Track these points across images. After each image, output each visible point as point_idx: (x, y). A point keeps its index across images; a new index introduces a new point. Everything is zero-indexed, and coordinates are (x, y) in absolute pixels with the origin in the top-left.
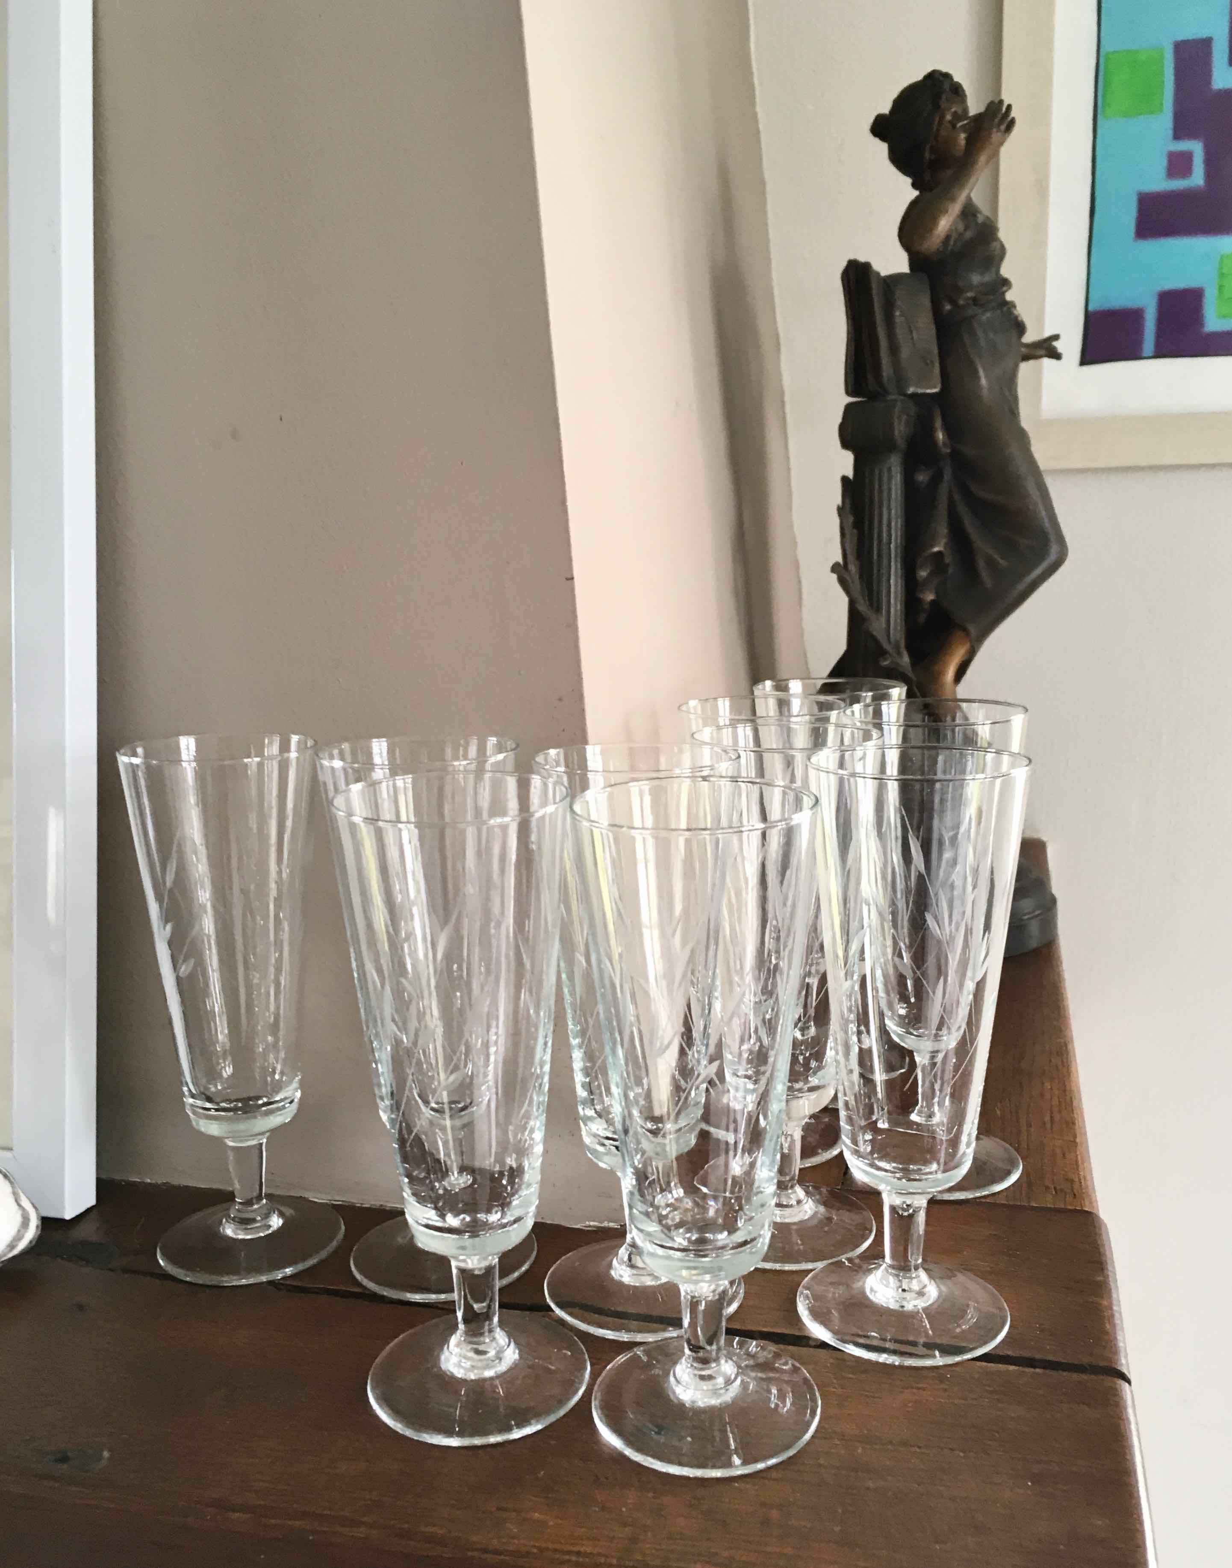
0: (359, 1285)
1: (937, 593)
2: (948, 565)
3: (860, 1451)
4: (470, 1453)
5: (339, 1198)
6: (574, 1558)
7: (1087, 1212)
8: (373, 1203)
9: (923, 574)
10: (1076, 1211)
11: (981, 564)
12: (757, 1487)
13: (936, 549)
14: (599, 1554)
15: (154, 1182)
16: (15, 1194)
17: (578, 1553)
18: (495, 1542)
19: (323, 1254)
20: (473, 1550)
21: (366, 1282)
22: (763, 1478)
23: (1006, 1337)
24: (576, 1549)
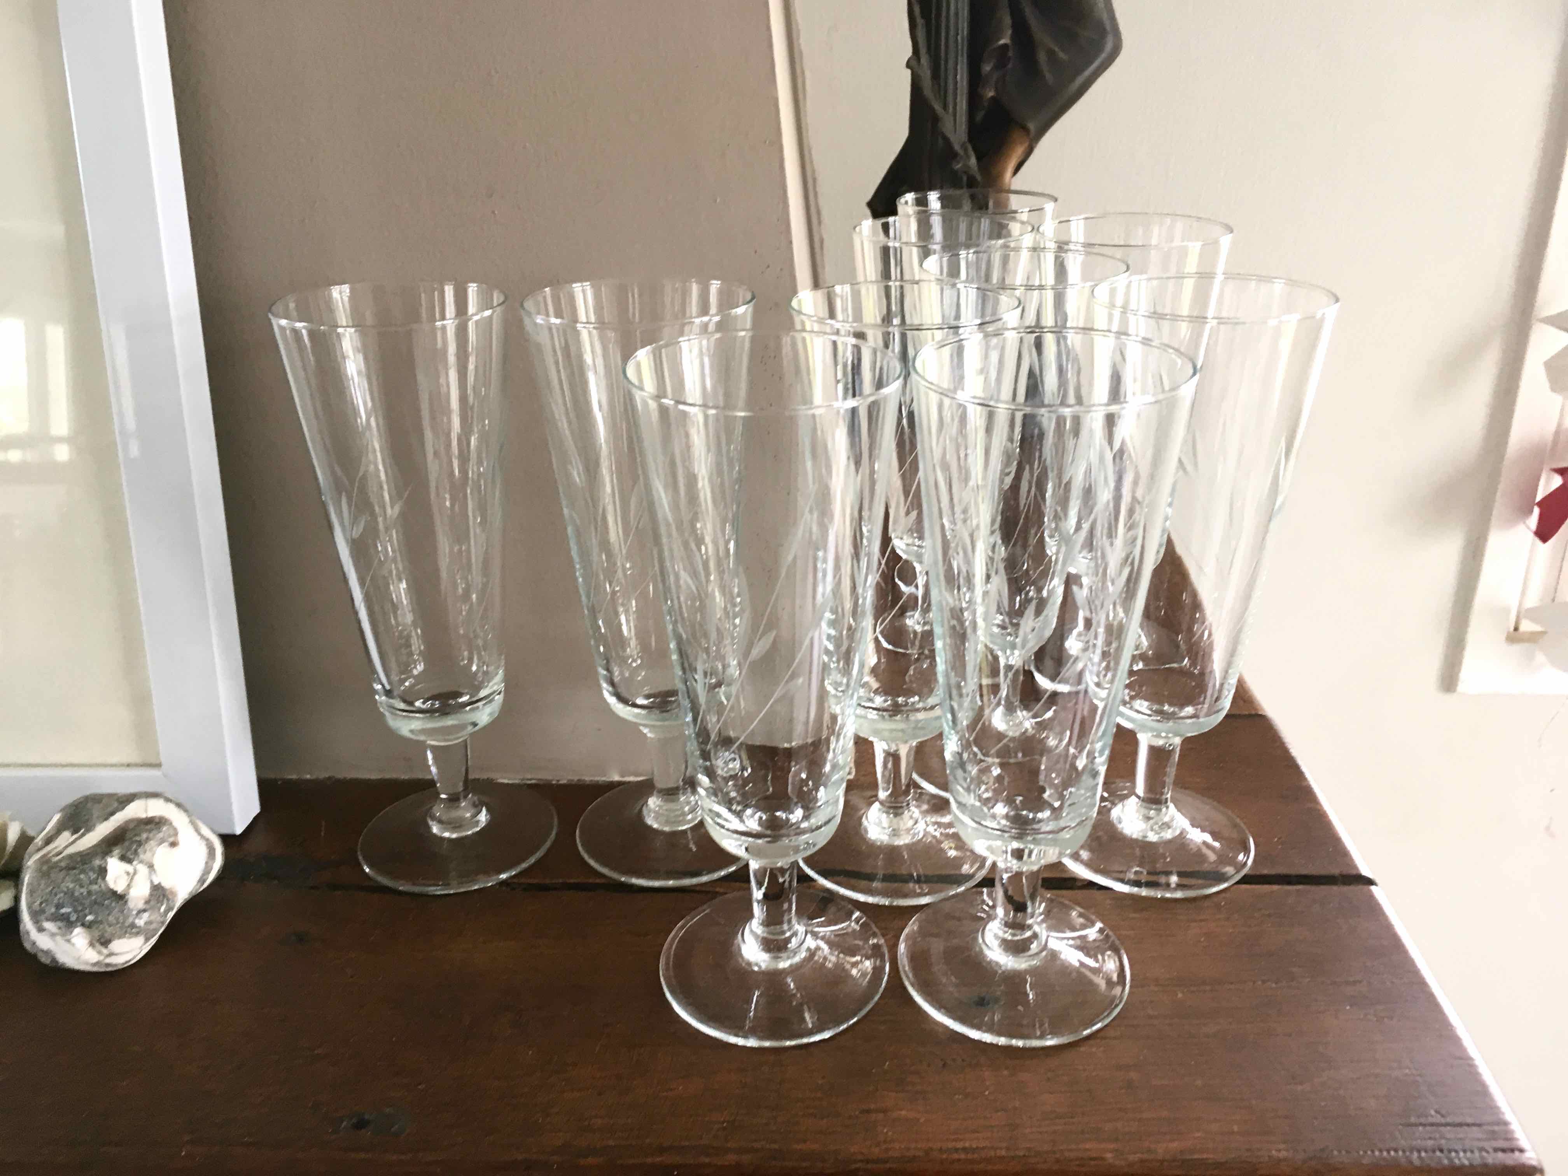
0: (603, 876)
1: (996, 90)
2: (1009, 58)
3: (1180, 995)
4: (804, 1051)
5: (532, 777)
6: (963, 1156)
7: (1261, 715)
8: (570, 778)
9: (987, 68)
10: (1250, 716)
11: (1042, 57)
12: (1102, 1049)
13: (1002, 42)
14: (984, 1148)
15: (314, 777)
16: (192, 823)
17: (964, 1149)
18: (876, 1150)
19: (548, 844)
20: (855, 1162)
21: (605, 871)
22: (1105, 1038)
23: (1255, 856)
24: (960, 1145)
